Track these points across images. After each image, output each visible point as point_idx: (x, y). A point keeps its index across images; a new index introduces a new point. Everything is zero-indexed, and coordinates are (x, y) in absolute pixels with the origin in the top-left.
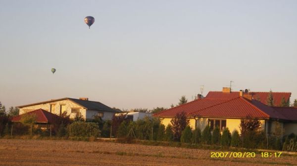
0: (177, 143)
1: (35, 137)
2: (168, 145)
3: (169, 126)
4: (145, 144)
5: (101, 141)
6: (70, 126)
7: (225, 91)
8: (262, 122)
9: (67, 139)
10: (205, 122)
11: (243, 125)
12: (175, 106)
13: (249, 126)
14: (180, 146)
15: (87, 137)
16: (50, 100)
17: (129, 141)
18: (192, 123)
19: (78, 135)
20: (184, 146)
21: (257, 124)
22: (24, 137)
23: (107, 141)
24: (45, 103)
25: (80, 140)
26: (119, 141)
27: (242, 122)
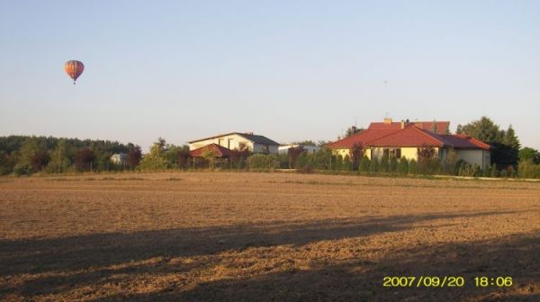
0: (356, 172)
1: (217, 170)
2: (347, 174)
3: (347, 156)
4: (324, 173)
5: (281, 172)
6: (249, 159)
7: (387, 122)
8: (437, 149)
9: (248, 171)
10: (380, 152)
11: (419, 153)
12: (342, 138)
13: (425, 153)
14: (359, 174)
15: (266, 169)
16: (217, 135)
17: (309, 171)
18: (368, 153)
19: (258, 166)
20: (363, 175)
21: (433, 151)
22: (206, 170)
23: (286, 172)
24: (213, 138)
25: (260, 171)
26: (299, 172)
27: (419, 150)
